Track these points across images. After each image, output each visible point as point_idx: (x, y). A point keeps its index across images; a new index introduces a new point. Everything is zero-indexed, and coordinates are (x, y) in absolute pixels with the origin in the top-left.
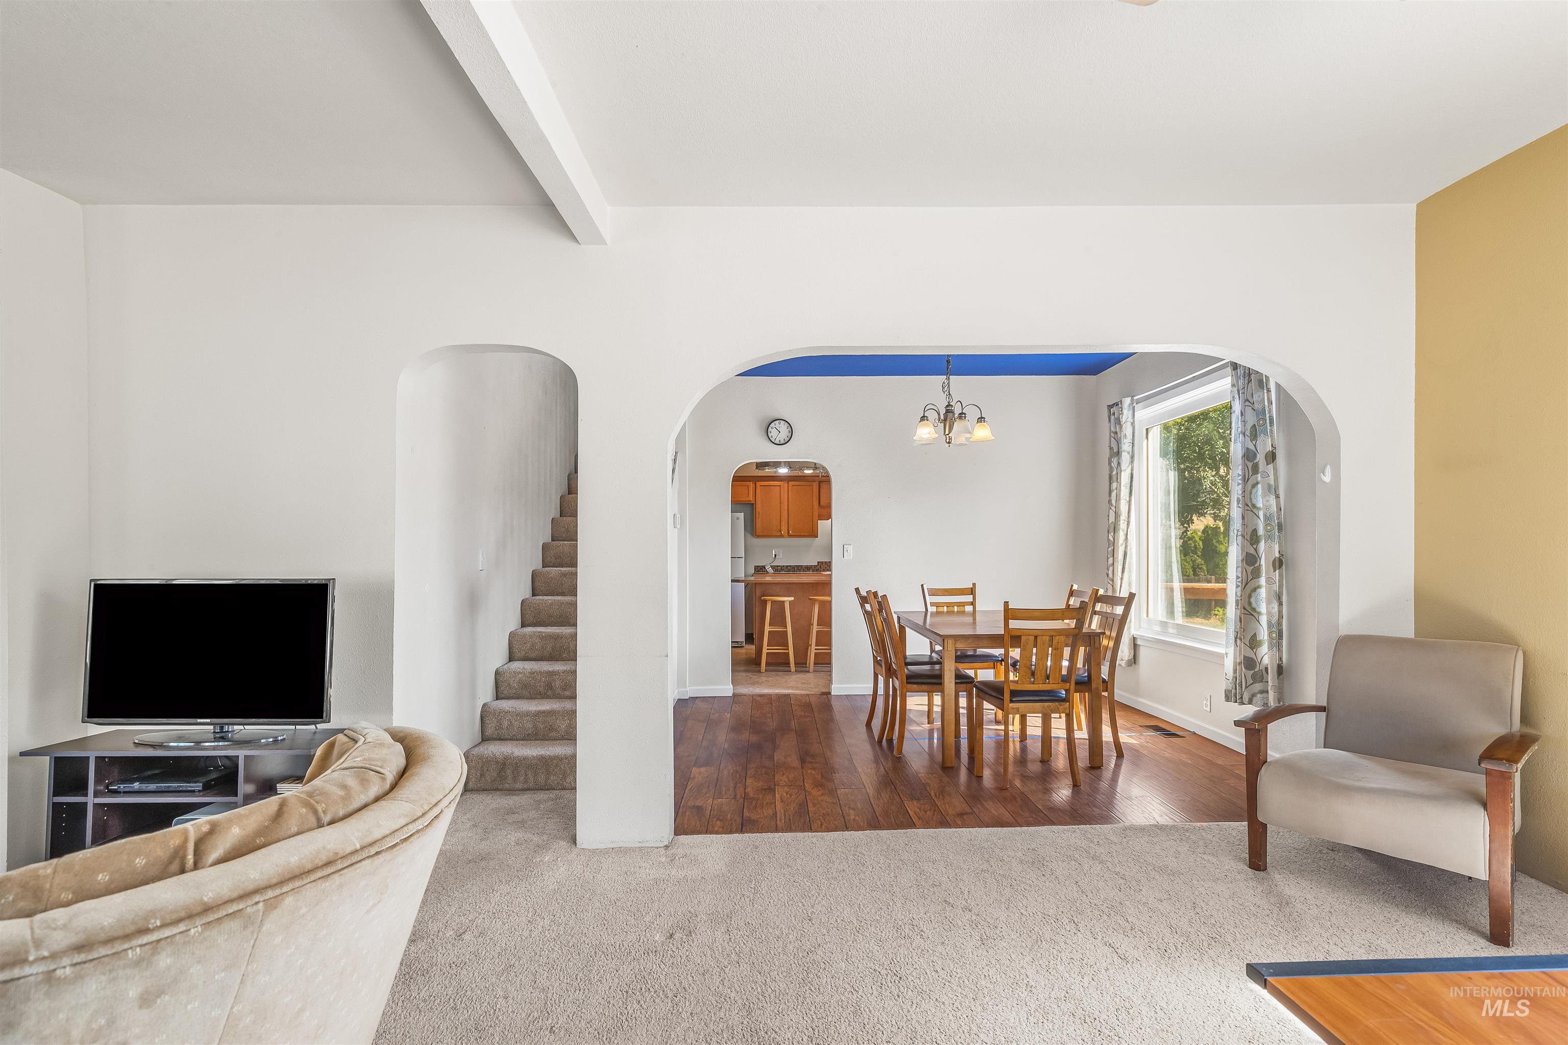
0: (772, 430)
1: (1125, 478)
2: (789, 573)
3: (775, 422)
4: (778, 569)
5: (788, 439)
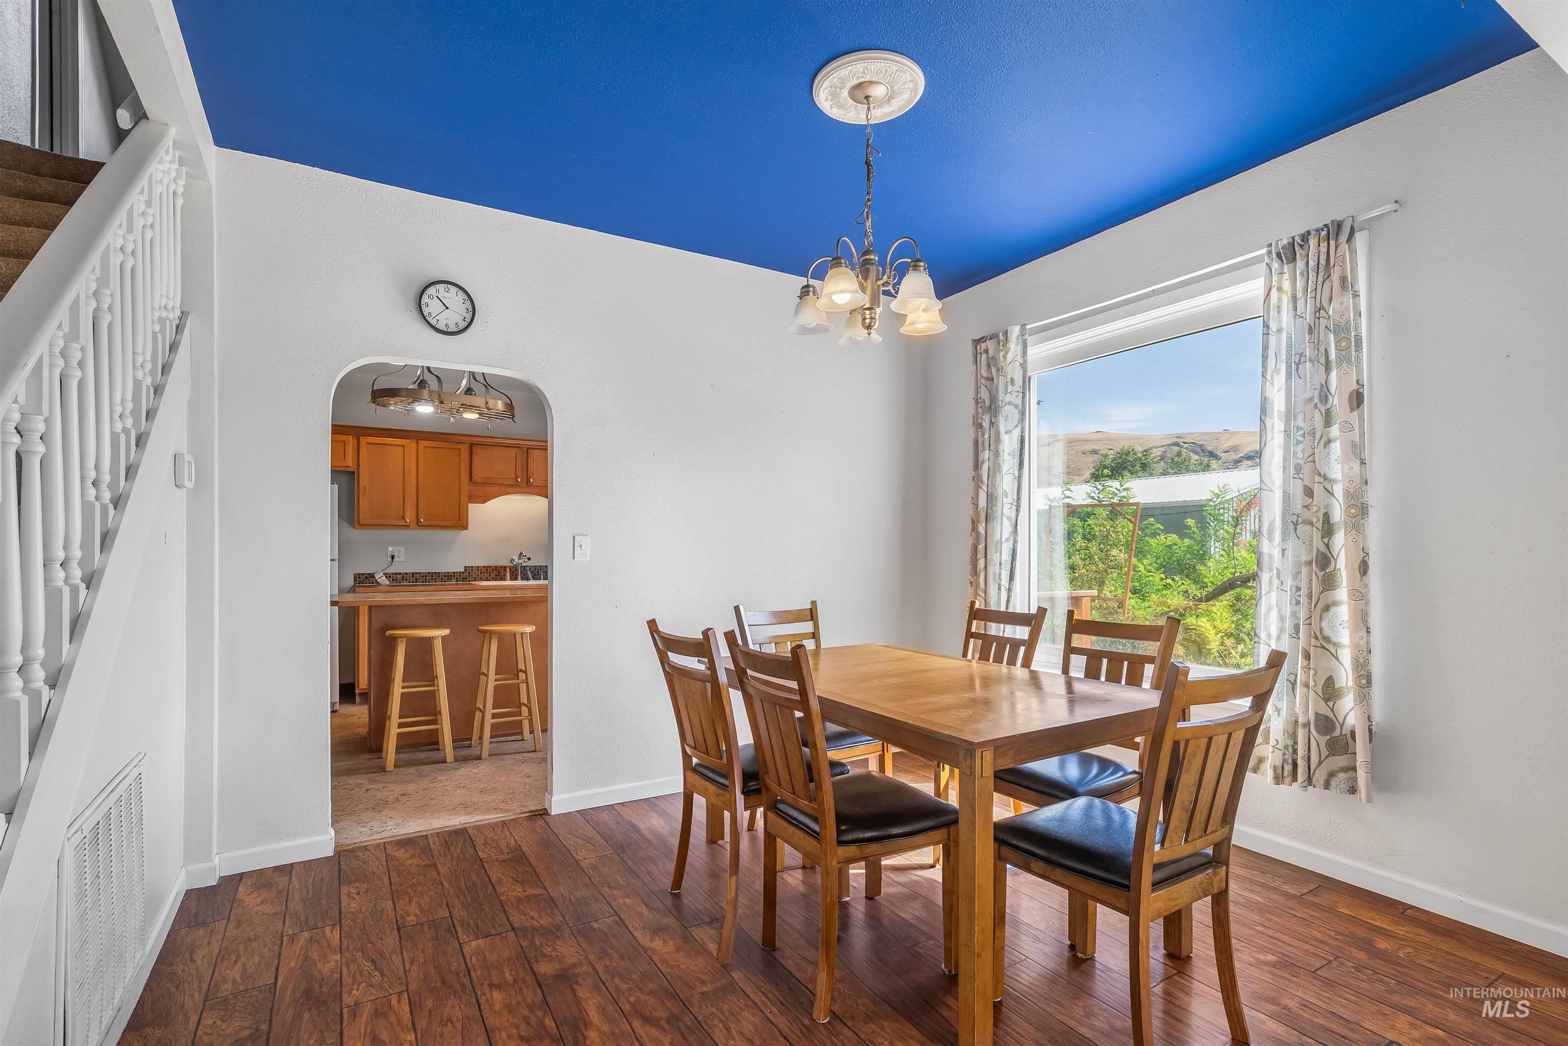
0: (429, 301)
1: (1009, 443)
2: (416, 585)
3: (438, 286)
4: (398, 579)
5: (466, 324)
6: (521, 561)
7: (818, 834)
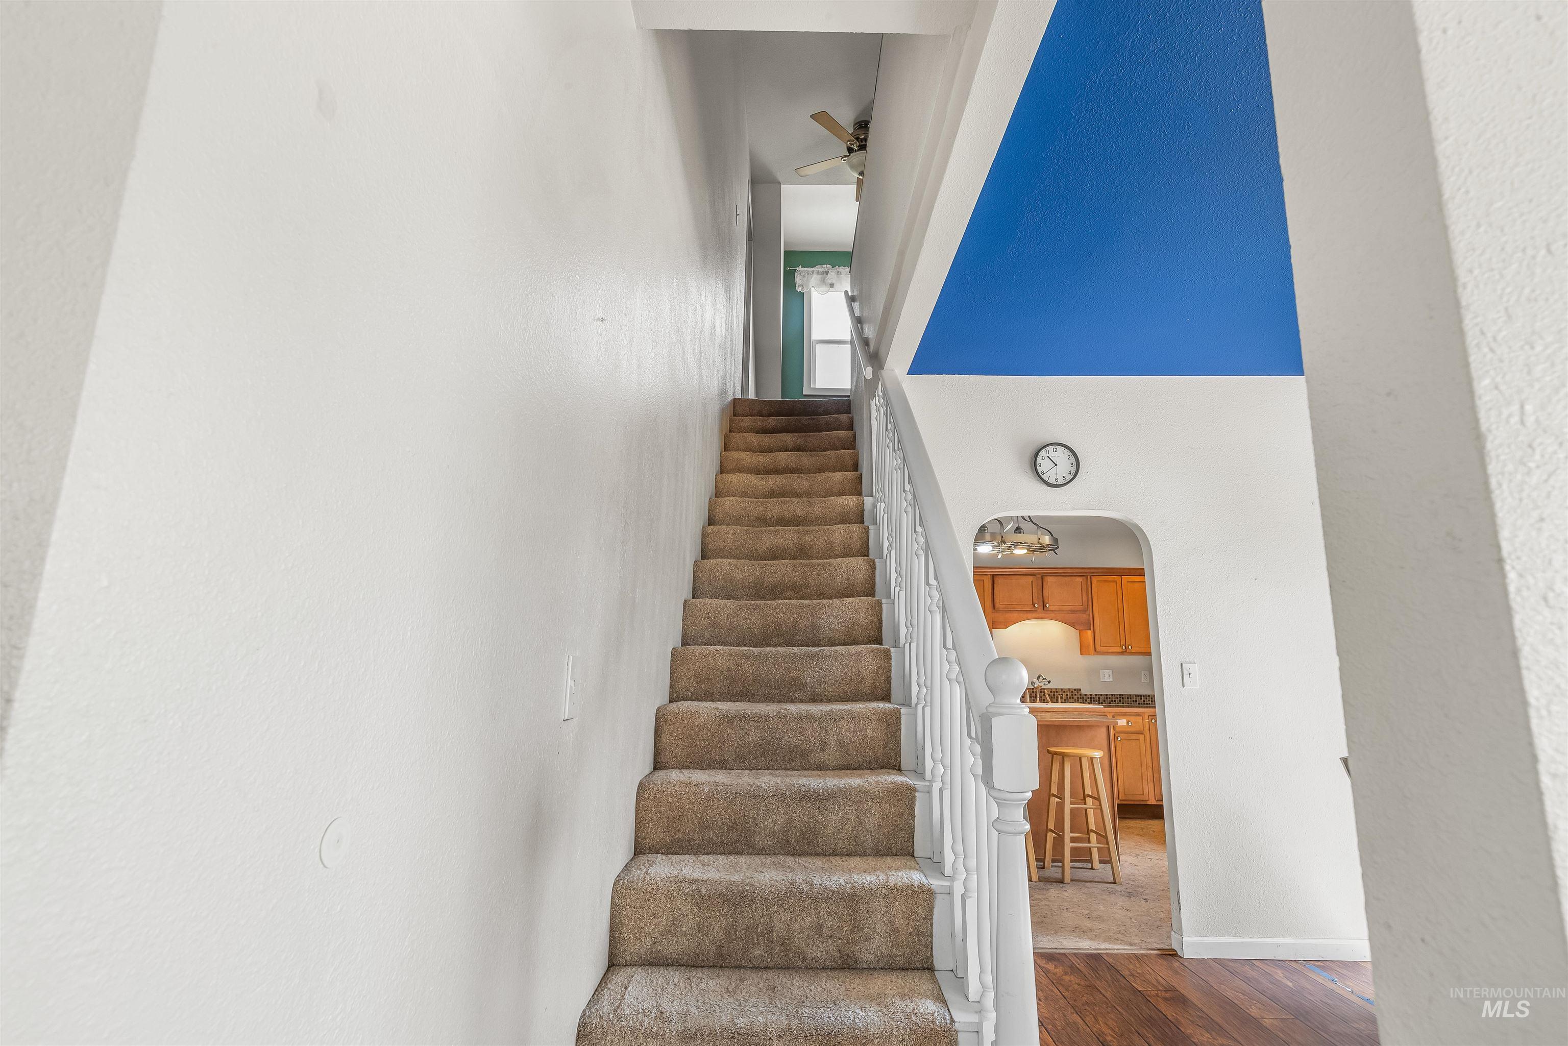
0: (1042, 462)
3: (1048, 448)
5: (1071, 476)
6: (1041, 684)
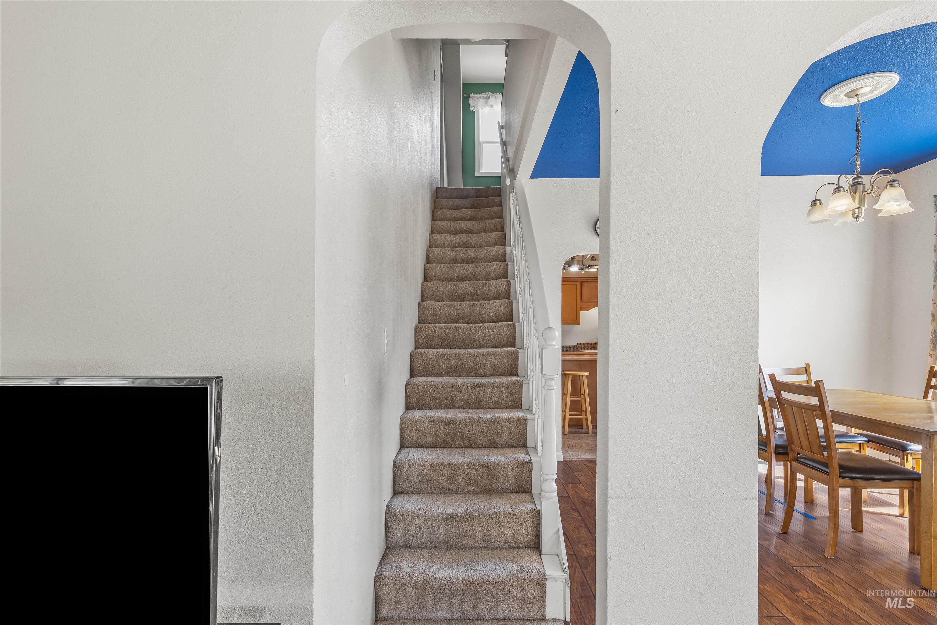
7: (828, 473)
